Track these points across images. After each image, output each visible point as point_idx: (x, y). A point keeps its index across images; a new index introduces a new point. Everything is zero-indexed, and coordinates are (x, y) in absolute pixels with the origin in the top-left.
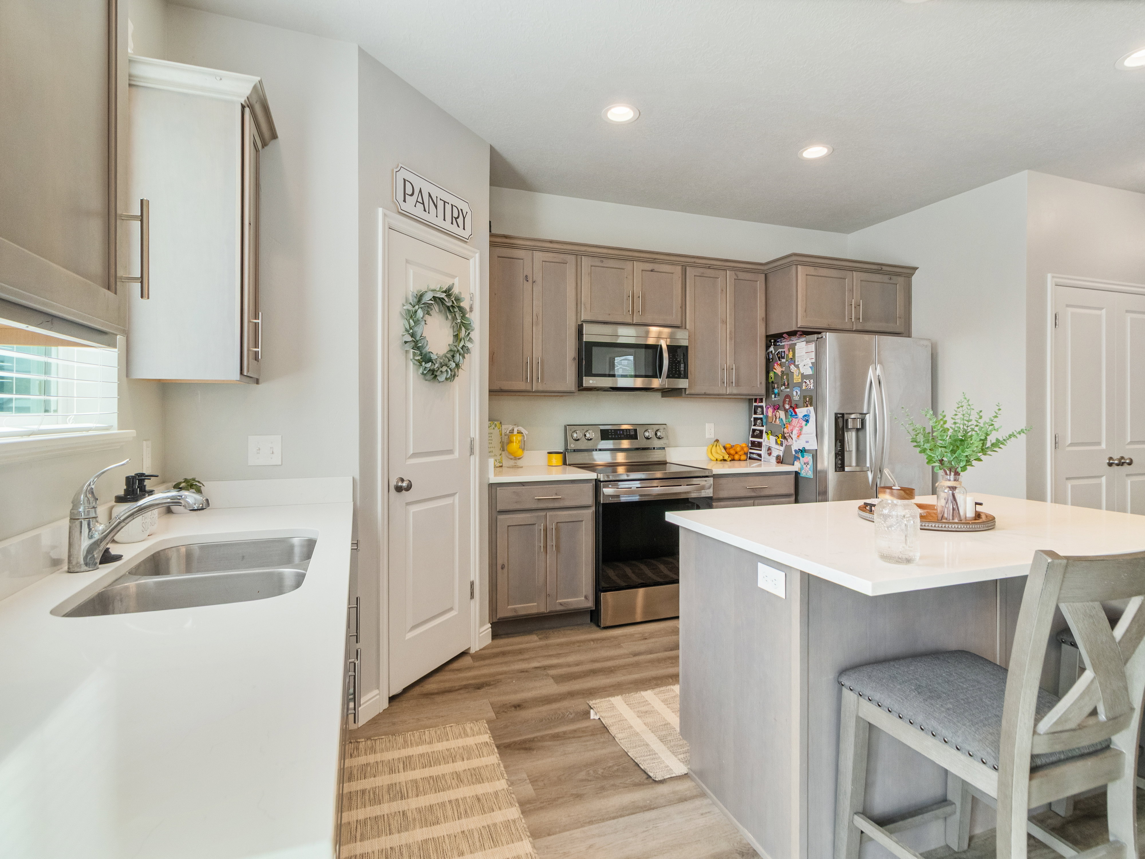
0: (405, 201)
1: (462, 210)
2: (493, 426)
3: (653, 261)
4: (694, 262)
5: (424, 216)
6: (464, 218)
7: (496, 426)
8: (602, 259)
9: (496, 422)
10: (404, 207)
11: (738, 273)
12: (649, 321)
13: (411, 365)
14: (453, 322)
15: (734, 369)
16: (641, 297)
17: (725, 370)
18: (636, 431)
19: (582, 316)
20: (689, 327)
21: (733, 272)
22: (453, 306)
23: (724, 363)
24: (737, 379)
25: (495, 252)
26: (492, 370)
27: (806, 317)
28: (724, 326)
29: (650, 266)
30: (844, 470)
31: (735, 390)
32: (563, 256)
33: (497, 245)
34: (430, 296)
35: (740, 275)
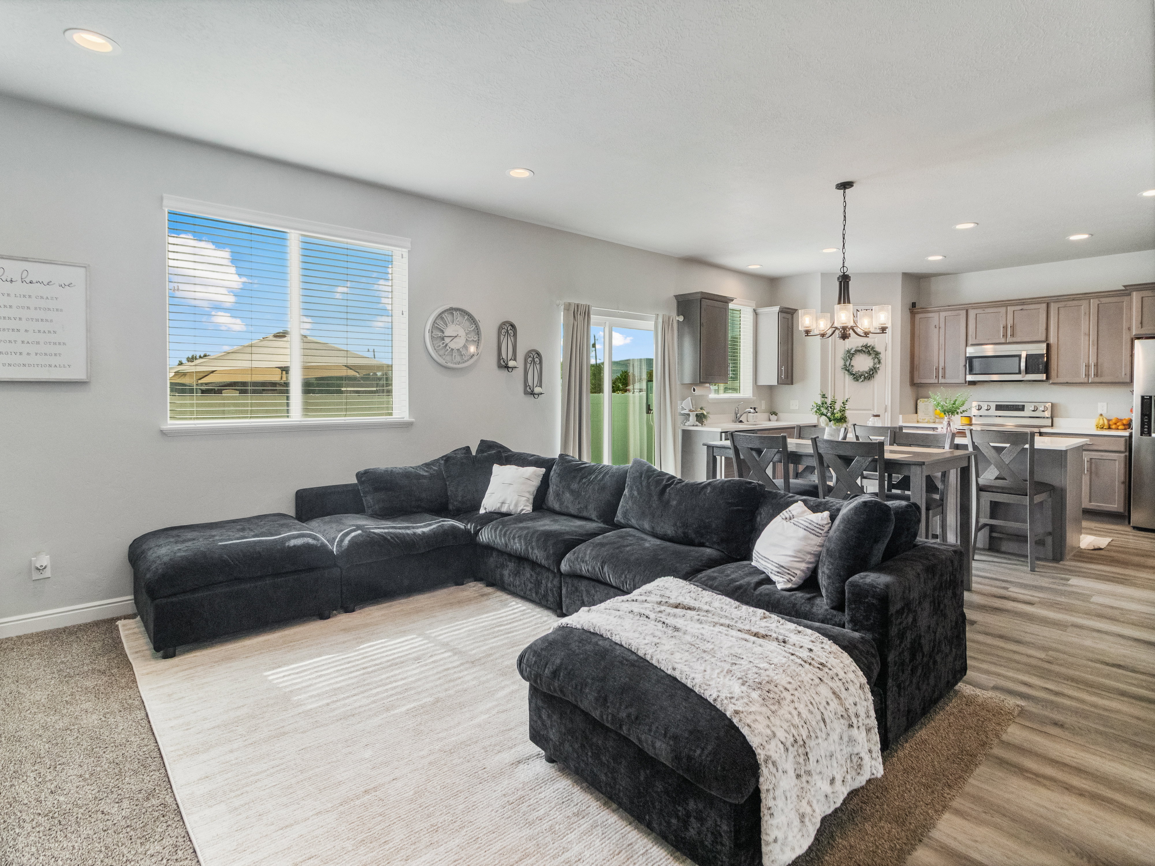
2: (931, 401)
3: (1023, 304)
4: (1057, 299)
8: (984, 309)
9: (933, 399)
11: (1102, 299)
12: (1019, 340)
13: (847, 376)
14: (871, 357)
15: (1096, 365)
16: (1013, 327)
17: (1088, 366)
18: (1024, 406)
19: (970, 342)
20: (1052, 340)
21: (1097, 300)
22: (869, 351)
23: (1087, 362)
24: (1099, 372)
25: (918, 316)
26: (916, 374)
27: (1142, 327)
28: (1087, 338)
29: (1020, 307)
30: (1150, 435)
31: (1097, 380)
32: (958, 312)
33: (918, 313)
34: (854, 350)
35: (1104, 300)
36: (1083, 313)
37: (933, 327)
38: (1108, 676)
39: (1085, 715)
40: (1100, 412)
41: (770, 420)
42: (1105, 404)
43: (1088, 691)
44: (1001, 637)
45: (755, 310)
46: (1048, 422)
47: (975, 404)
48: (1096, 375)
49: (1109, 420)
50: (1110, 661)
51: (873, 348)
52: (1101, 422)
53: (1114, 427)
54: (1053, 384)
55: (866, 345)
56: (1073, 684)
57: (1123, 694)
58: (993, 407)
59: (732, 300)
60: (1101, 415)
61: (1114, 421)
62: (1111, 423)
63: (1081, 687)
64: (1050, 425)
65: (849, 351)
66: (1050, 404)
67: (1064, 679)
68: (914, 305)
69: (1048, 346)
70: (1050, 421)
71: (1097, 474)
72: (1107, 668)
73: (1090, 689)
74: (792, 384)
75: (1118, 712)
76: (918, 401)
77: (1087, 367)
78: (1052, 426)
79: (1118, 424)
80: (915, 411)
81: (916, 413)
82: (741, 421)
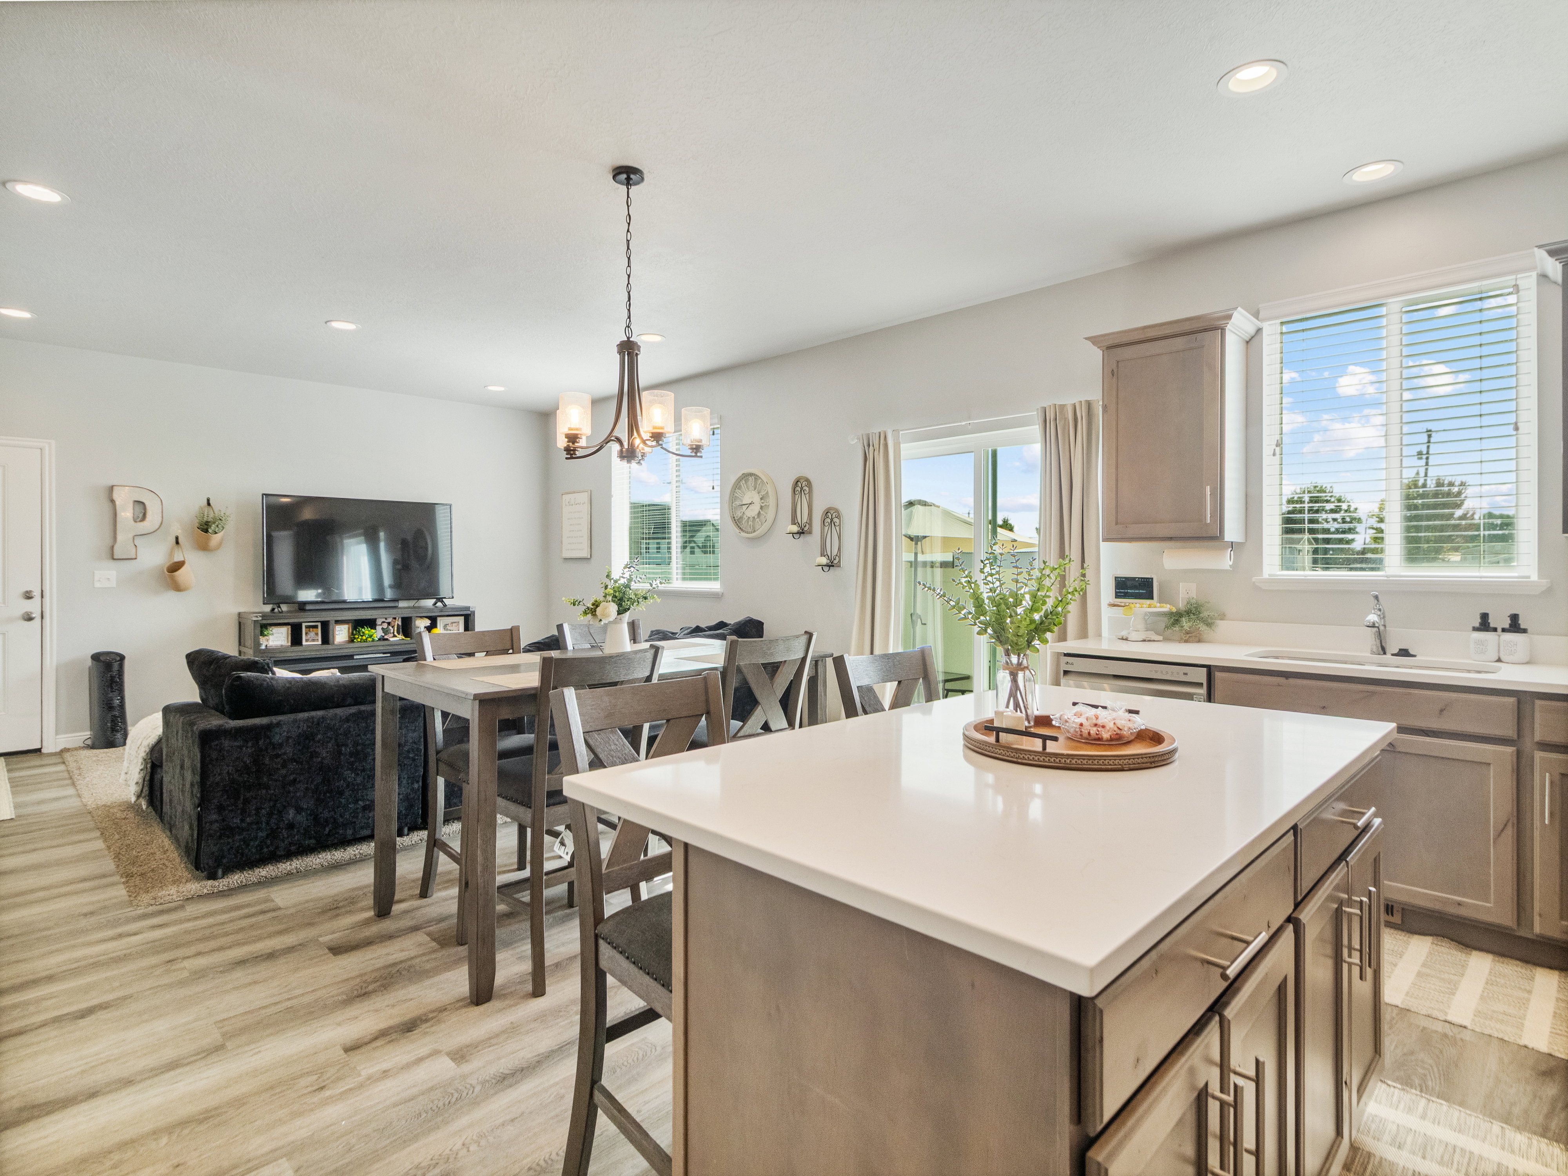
38: (88, 989)
39: (73, 934)
43: (92, 957)
44: (271, 956)
50: (102, 1015)
56: (115, 955)
57: (50, 979)
63: (103, 957)
67: (130, 954)
72: (95, 1002)
73: (92, 961)
75: (43, 956)
82: (1404, 653)
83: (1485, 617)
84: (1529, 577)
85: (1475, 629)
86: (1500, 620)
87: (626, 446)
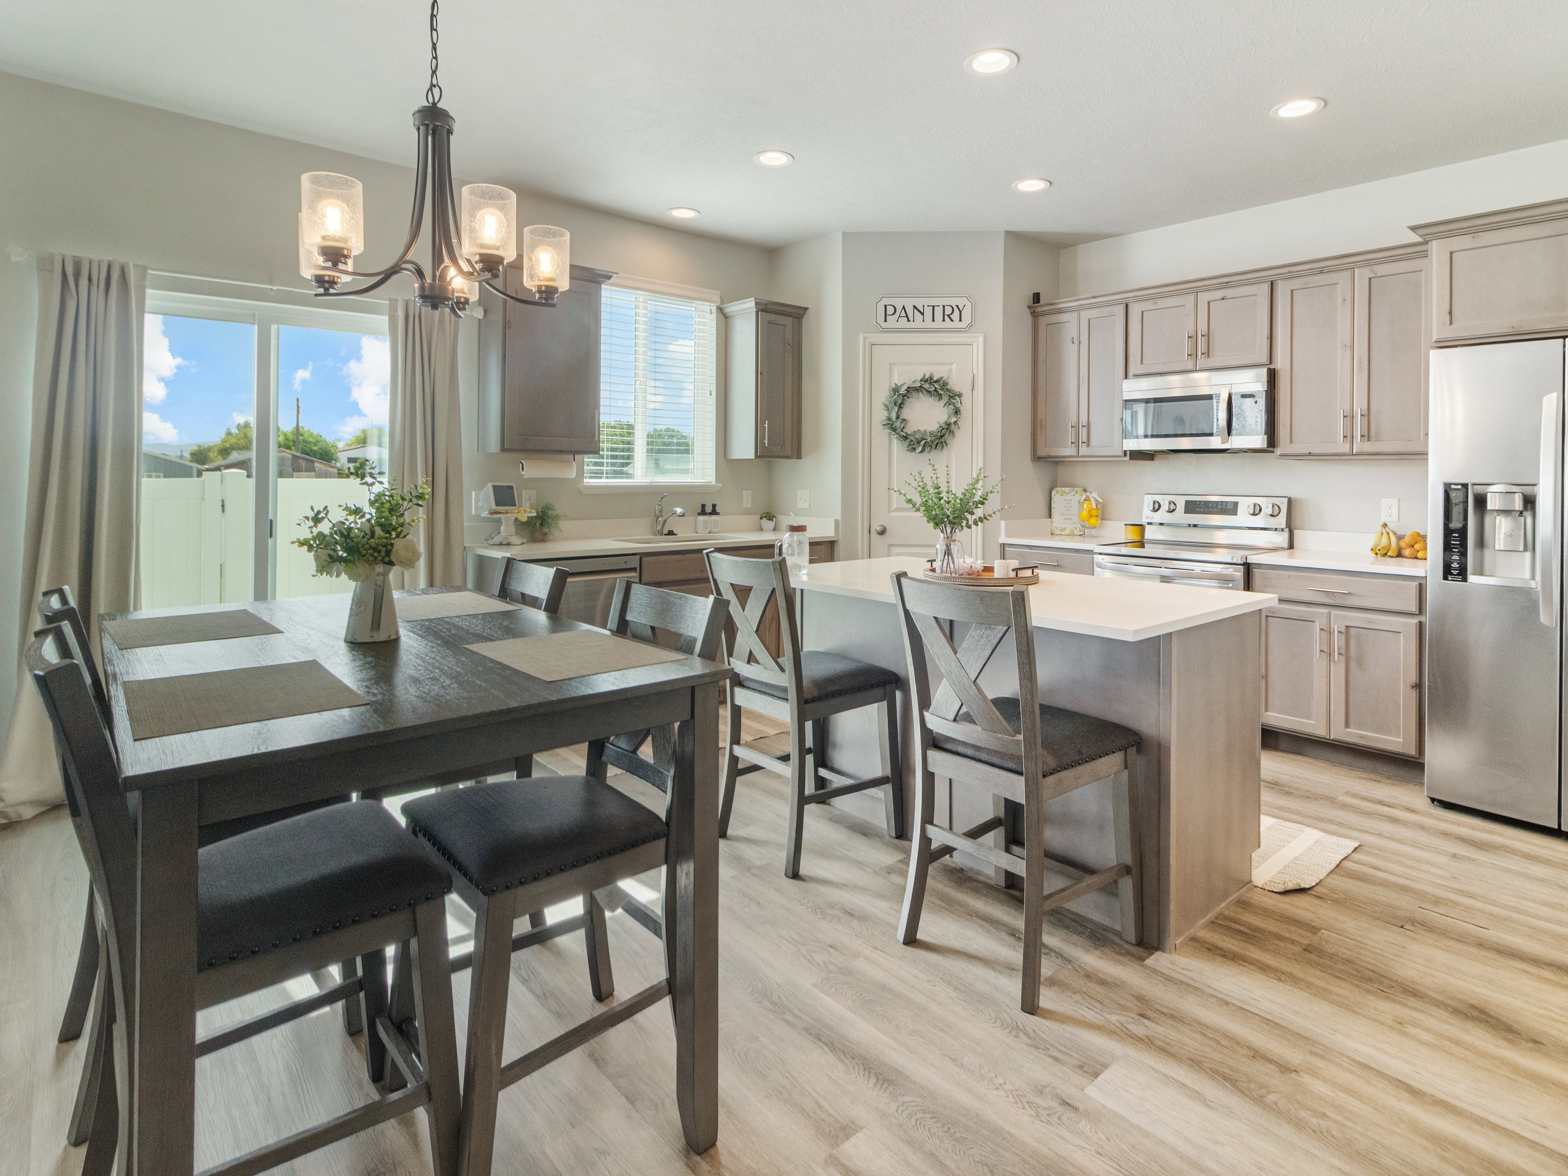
0: (885, 321)
1: (957, 306)
2: (1074, 492)
3: (1227, 285)
4: (1290, 272)
5: (910, 325)
6: (960, 312)
7: (1077, 492)
8: (1156, 301)
9: (1077, 489)
10: (884, 325)
11: (1375, 268)
12: (1218, 364)
13: (895, 442)
14: (943, 402)
15: (1367, 415)
16: (1208, 336)
17: (1349, 417)
18: (1236, 504)
19: (1131, 371)
20: (1281, 363)
21: (1367, 269)
22: (936, 390)
23: (1348, 408)
24: (1373, 428)
25: (1044, 321)
26: (1040, 437)
27: (1451, 323)
28: (1348, 353)
29: (1219, 294)
30: (1465, 579)
31: (1369, 447)
32: (1110, 308)
33: (1044, 314)
34: (905, 387)
35: (1382, 269)
36: (1340, 300)
37: (1069, 341)
40: (1384, 519)
41: (761, 530)
42: (1395, 501)
45: (720, 310)
46: (1282, 539)
47: (1148, 500)
48: (1367, 436)
49: (1400, 538)
51: (945, 384)
52: (1384, 541)
53: (1407, 552)
54: (1283, 456)
55: (931, 378)
58: (1181, 507)
59: (609, 277)
60: (1385, 525)
61: (1407, 539)
62: (1403, 544)
64: (1286, 545)
65: (896, 390)
66: (1285, 500)
68: (1036, 297)
69: (1272, 376)
70: (1286, 535)
71: (1360, 663)
74: (799, 457)
76: (1054, 493)
77: (1348, 420)
78: (1291, 546)
79: (1417, 546)
80: (1047, 514)
81: (1050, 517)
82: (671, 533)
83: (703, 506)
84: (711, 482)
85: (699, 514)
86: (709, 509)
87: (429, 280)
